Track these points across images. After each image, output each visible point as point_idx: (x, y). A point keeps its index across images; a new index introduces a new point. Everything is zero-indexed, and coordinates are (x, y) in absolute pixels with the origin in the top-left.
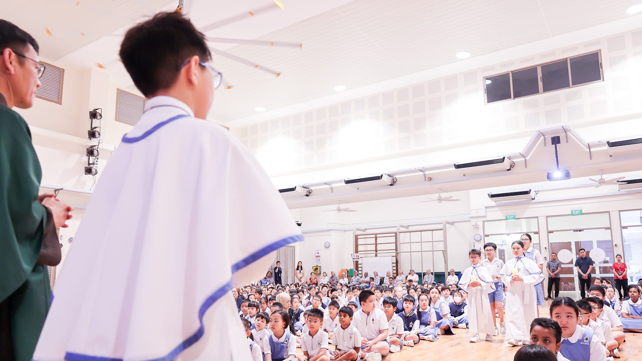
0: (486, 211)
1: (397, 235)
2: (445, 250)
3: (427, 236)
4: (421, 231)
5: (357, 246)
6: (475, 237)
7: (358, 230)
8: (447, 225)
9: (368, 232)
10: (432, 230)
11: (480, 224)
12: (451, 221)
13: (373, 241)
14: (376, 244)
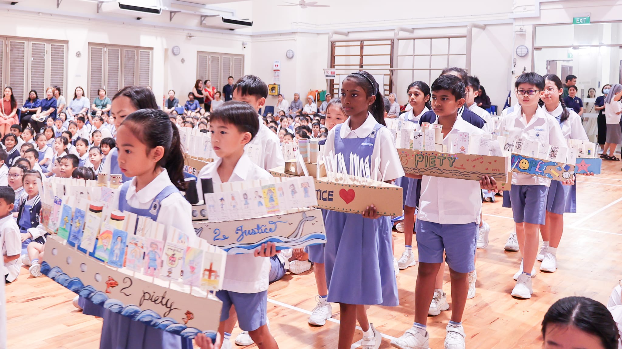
0: (540, 10)
1: (393, 43)
2: (467, 69)
3: (440, 45)
4: (431, 38)
5: (333, 57)
6: (518, 50)
7: (336, 33)
8: (475, 30)
9: (352, 36)
10: (449, 38)
11: (529, 30)
12: (482, 24)
13: (357, 51)
14: (362, 56)
